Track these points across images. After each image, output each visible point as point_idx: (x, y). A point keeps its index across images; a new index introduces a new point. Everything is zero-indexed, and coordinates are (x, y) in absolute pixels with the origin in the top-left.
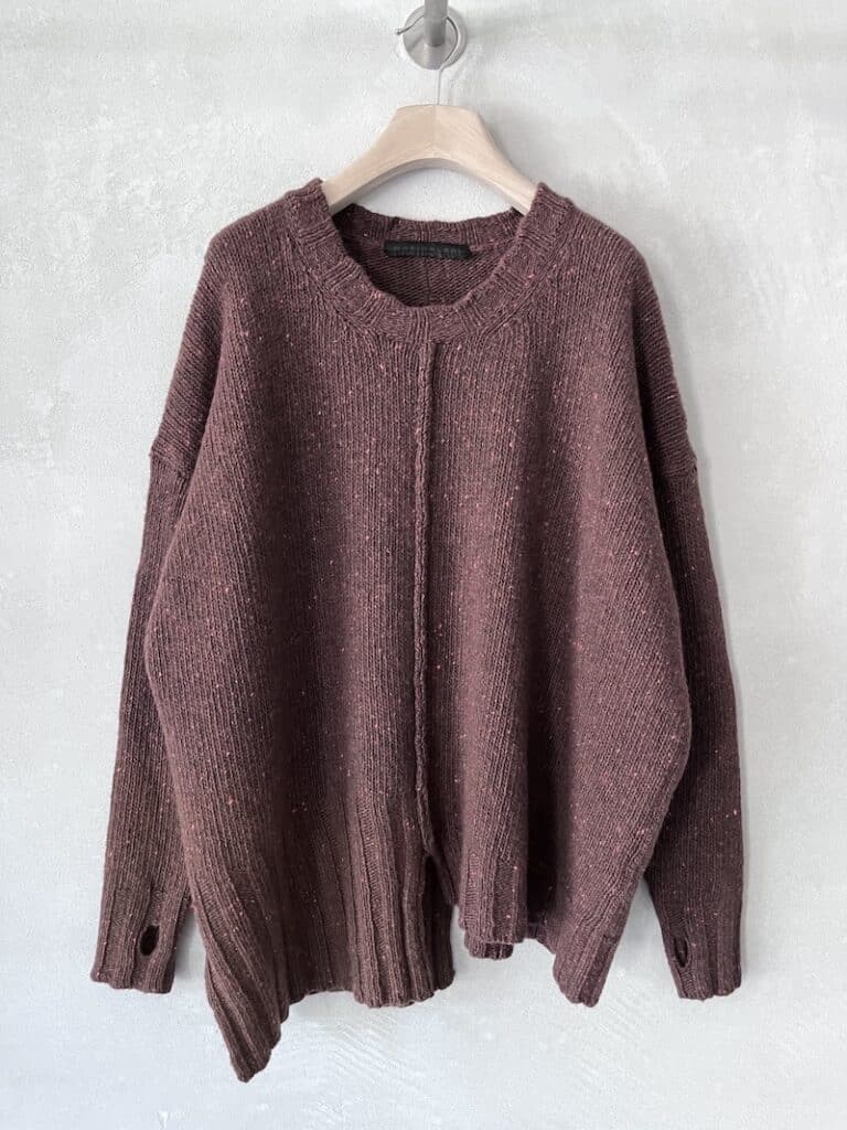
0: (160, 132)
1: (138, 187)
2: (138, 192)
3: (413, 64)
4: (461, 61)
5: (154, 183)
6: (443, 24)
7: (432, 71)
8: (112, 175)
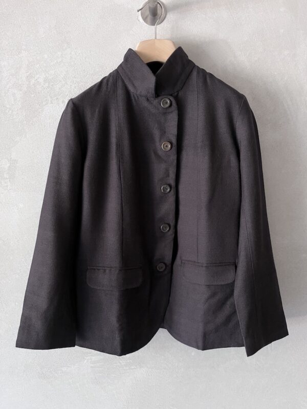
0: (46, 56)
1: (38, 78)
2: (38, 80)
3: (145, 23)
4: (164, 22)
5: (45, 76)
6: (157, 6)
7: (153, 27)
8: (29, 74)
